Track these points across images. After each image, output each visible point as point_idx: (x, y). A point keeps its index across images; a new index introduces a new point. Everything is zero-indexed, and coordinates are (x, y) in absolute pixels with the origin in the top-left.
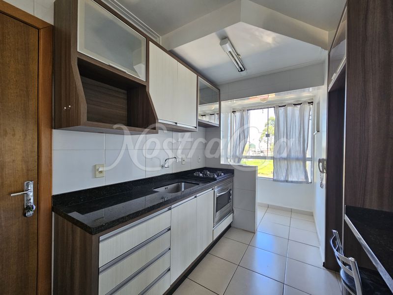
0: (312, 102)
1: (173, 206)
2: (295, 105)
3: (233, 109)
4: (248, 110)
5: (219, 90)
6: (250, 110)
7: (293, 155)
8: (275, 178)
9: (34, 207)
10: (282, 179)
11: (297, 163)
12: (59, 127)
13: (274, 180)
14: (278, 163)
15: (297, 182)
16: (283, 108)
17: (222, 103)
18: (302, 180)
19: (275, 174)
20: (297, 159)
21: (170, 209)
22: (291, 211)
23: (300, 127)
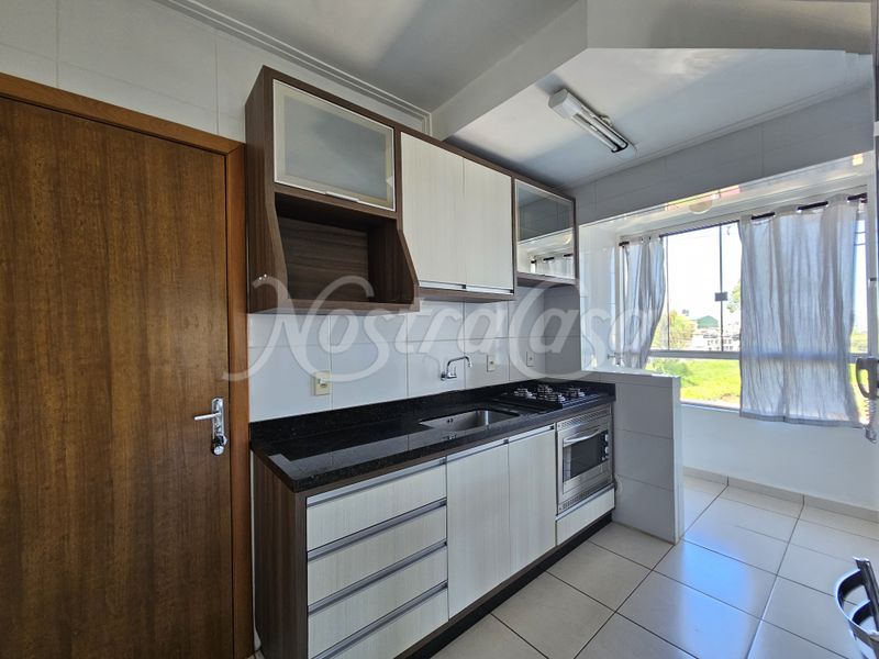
0: (864, 195)
1: (449, 457)
2: (804, 208)
3: (622, 237)
4: (661, 236)
5: (574, 200)
6: (667, 235)
7: (802, 345)
8: (748, 408)
9: (225, 440)
10: (770, 410)
11: (819, 369)
12: (254, 310)
13: (743, 414)
14: (754, 369)
15: (819, 423)
16: (767, 220)
17: (582, 229)
18: (835, 418)
19: (746, 399)
20: (818, 358)
21: (445, 463)
22: (803, 501)
23: (826, 268)
